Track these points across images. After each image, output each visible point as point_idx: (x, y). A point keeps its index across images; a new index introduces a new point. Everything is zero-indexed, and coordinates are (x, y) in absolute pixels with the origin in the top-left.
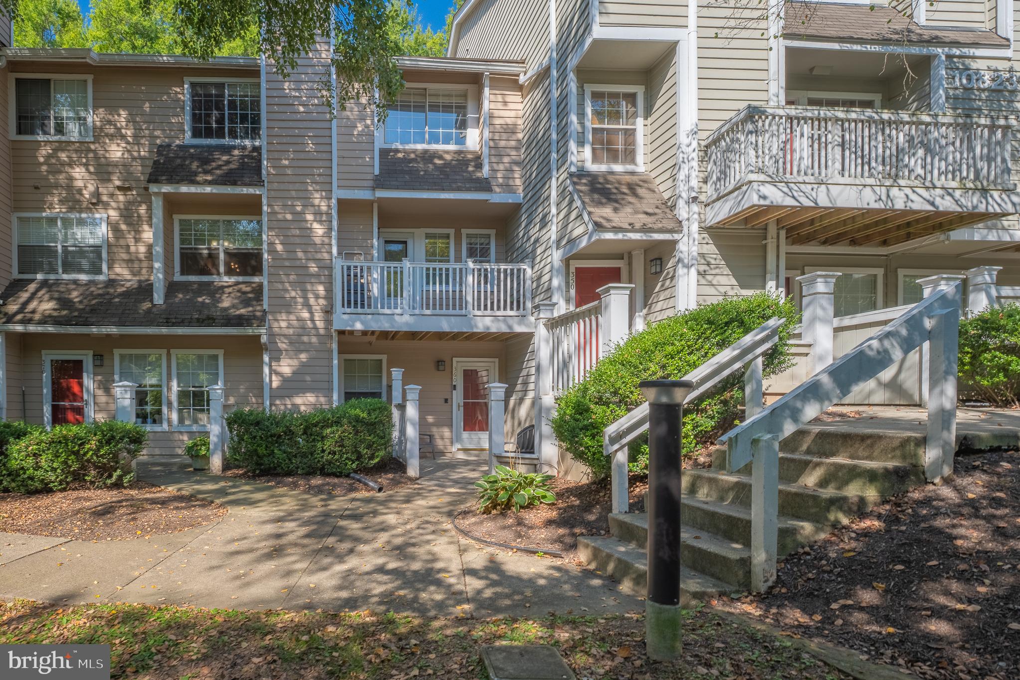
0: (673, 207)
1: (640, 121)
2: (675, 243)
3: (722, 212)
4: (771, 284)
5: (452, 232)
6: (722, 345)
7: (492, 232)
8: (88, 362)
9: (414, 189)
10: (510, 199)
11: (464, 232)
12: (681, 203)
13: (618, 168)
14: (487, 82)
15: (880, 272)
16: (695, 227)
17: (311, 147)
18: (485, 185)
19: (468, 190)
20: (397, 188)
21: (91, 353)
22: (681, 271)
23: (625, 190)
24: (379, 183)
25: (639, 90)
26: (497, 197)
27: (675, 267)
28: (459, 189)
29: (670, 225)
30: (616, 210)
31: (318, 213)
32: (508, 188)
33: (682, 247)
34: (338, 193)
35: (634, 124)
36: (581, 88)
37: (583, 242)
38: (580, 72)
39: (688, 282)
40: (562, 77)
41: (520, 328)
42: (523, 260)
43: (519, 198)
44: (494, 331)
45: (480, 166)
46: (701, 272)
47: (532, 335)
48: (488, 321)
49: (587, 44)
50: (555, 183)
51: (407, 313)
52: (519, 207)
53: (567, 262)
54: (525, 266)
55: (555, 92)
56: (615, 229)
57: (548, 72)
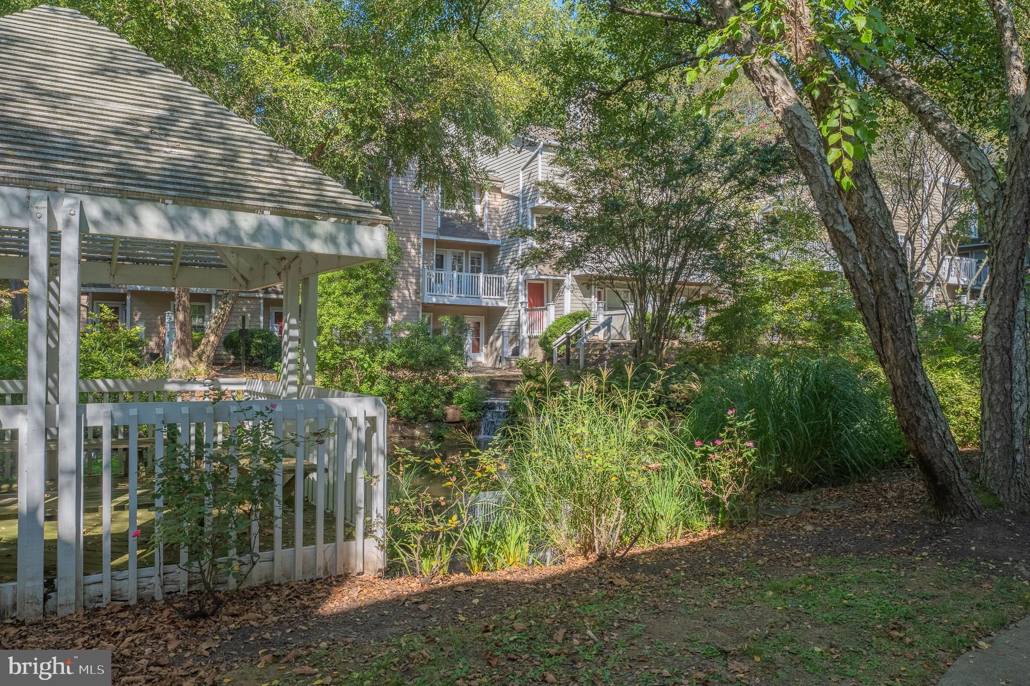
2: (564, 281)
4: (593, 297)
5: (464, 251)
7: (483, 253)
9: (456, 237)
10: (496, 243)
11: (469, 252)
16: (570, 275)
17: (411, 213)
18: (485, 236)
19: (479, 238)
20: (449, 235)
22: (566, 290)
24: (441, 231)
26: (491, 242)
27: (563, 289)
28: (475, 238)
29: (562, 274)
31: (413, 245)
32: (495, 237)
33: (566, 282)
34: (423, 235)
36: (532, 215)
37: (534, 277)
38: (532, 209)
39: (568, 295)
40: (525, 207)
41: (501, 304)
42: (501, 272)
43: (499, 243)
44: (490, 305)
45: (482, 225)
46: (572, 292)
47: (506, 308)
48: (488, 300)
49: (536, 205)
50: (521, 248)
51: (455, 296)
52: (498, 246)
53: (525, 281)
54: (504, 276)
55: (522, 211)
56: (545, 275)
57: (517, 199)
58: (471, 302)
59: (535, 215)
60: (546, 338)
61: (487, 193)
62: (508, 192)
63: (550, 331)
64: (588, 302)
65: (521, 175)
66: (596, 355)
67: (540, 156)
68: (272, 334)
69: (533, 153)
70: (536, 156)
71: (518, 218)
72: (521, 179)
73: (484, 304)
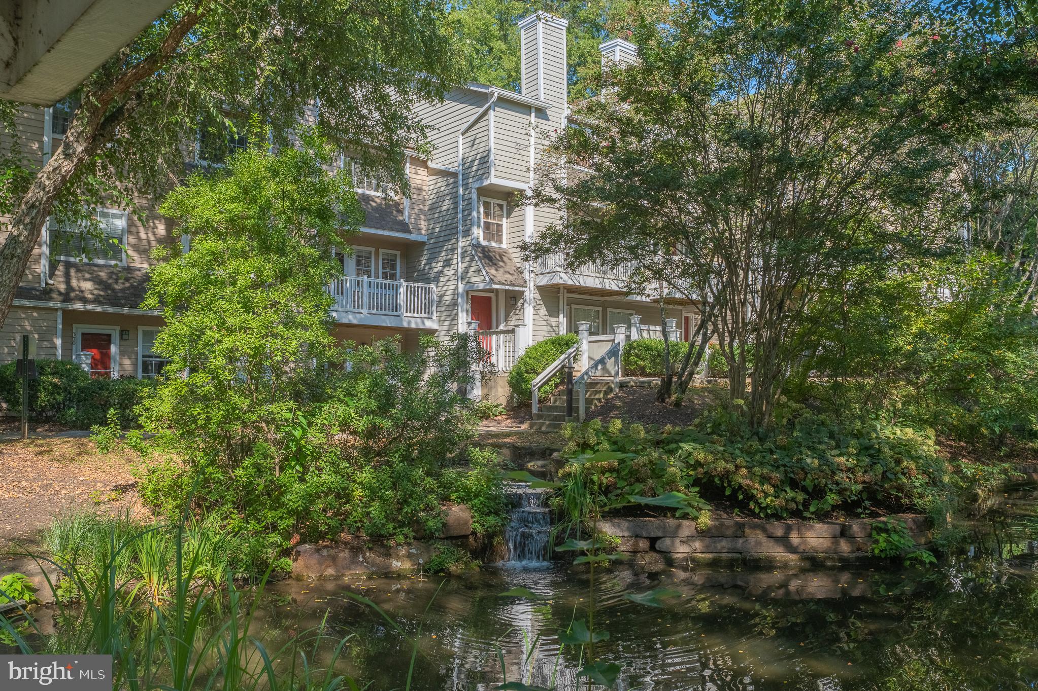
0: (522, 273)
1: (504, 220)
2: (523, 292)
3: (544, 281)
4: (561, 316)
5: (373, 250)
6: (562, 353)
7: (398, 253)
8: (116, 336)
9: (366, 226)
10: (419, 238)
11: (381, 251)
12: (526, 271)
13: (494, 244)
14: (408, 160)
15: (600, 309)
16: (532, 284)
18: (404, 227)
19: (397, 231)
21: (118, 328)
22: (526, 305)
23: (498, 257)
25: (504, 203)
26: (413, 237)
27: (523, 305)
28: (392, 229)
29: (522, 283)
30: (496, 270)
32: (418, 229)
33: (526, 294)
35: (501, 221)
36: (479, 198)
37: (481, 286)
38: (479, 189)
39: (529, 312)
40: (466, 186)
41: (429, 324)
42: (428, 281)
43: (425, 239)
44: (413, 326)
45: (401, 212)
46: (534, 308)
47: (436, 331)
48: (411, 320)
49: (486, 183)
50: (460, 244)
51: (365, 311)
52: (423, 244)
53: (467, 292)
54: (433, 286)
55: (461, 192)
56: (500, 283)
57: (455, 175)
58: (388, 322)
59: (483, 199)
60: (519, 374)
61: (408, 165)
62: (439, 166)
63: (526, 364)
64: (554, 324)
65: (461, 142)
66: (599, 400)
67: (491, 112)
68: (78, 368)
69: (481, 110)
70: (485, 113)
71: (456, 204)
72: (461, 147)
73: (405, 325)
